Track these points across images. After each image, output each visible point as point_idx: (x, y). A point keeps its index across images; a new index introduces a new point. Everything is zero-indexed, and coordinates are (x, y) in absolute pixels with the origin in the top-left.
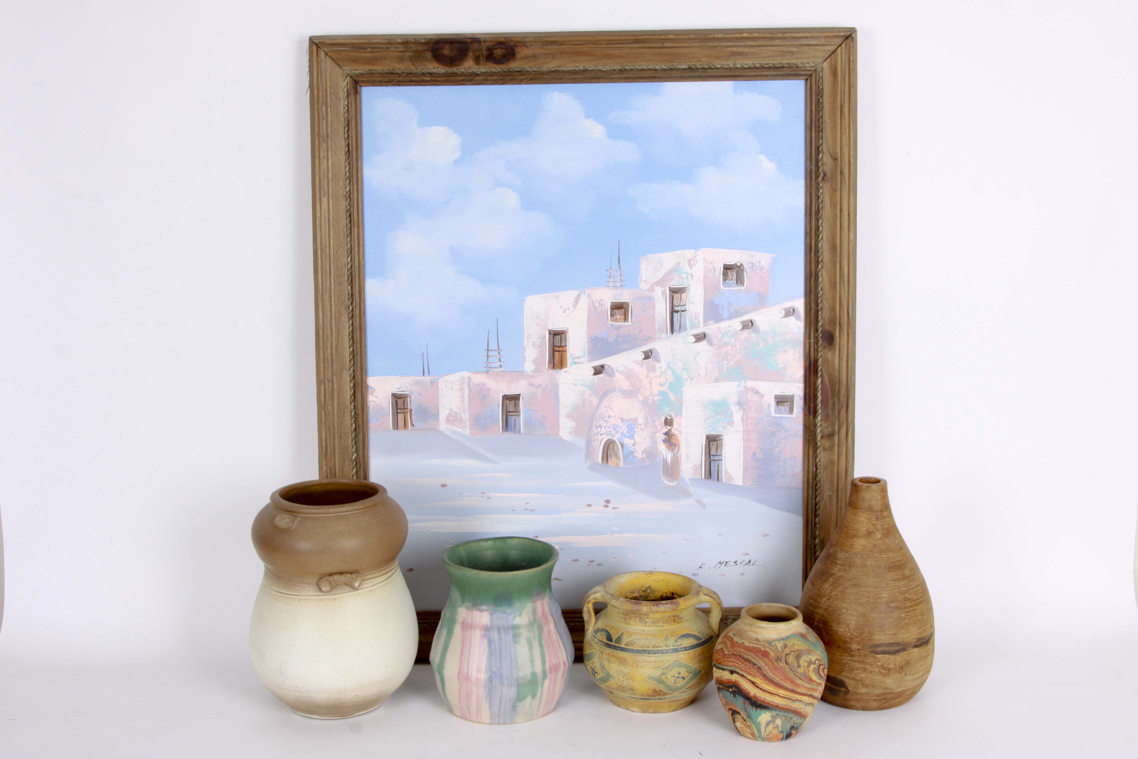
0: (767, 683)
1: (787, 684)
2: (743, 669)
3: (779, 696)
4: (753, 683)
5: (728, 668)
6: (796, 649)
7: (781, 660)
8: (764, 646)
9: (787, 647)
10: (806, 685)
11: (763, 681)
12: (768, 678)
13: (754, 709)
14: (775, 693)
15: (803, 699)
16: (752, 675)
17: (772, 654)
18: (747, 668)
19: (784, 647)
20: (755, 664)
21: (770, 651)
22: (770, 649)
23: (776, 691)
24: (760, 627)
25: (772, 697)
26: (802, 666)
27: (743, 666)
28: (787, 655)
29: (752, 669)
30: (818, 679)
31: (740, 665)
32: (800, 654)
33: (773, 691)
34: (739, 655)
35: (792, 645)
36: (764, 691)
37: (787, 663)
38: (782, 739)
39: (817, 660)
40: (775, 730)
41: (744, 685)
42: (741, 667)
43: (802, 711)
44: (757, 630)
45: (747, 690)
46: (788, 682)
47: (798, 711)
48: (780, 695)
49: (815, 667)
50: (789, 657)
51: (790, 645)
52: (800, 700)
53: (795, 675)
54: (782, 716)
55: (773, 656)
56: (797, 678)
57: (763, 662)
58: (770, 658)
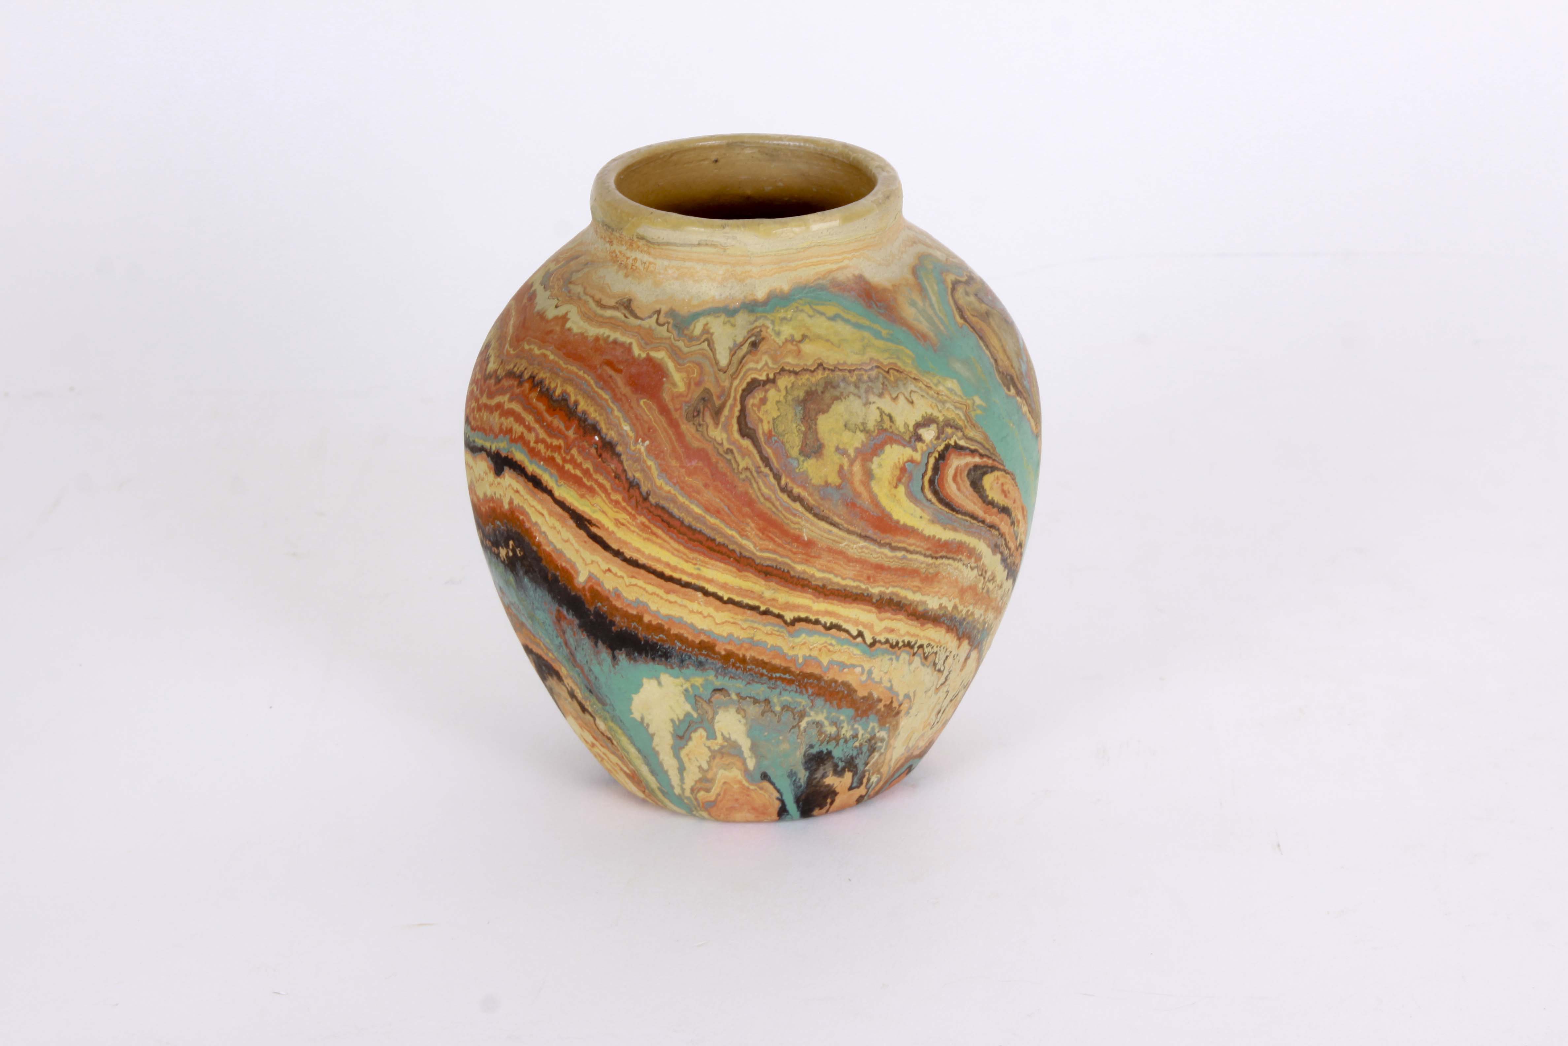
0: (644, 528)
1: (743, 534)
2: (541, 447)
3: (706, 593)
4: (581, 522)
5: (487, 445)
6: (810, 363)
7: (717, 413)
8: (648, 338)
9: (763, 347)
10: (856, 547)
11: (623, 517)
12: (646, 499)
13: (605, 654)
14: (685, 578)
15: (847, 620)
16: (576, 482)
17: (678, 379)
18: (555, 442)
19: (745, 348)
20: (588, 428)
21: (670, 365)
22: (675, 353)
23: (688, 567)
24: (642, 238)
25: (672, 597)
26: (829, 450)
27: (542, 434)
28: (753, 385)
29: (574, 451)
30: (935, 520)
31: (530, 429)
32: (829, 385)
33: (675, 569)
34: (532, 378)
35: (791, 340)
36: (633, 563)
37: (746, 431)
38: (782, 812)
39: (927, 422)
40: (727, 767)
41: (544, 528)
42: (531, 437)
43: (853, 678)
44: (633, 255)
45: (561, 554)
46: (751, 527)
47: (828, 676)
48: (711, 588)
49: (911, 461)
50: (764, 401)
51: (780, 341)
52: (827, 620)
53: (784, 490)
54: (741, 698)
55: (681, 387)
56: (797, 506)
57: (628, 419)
58: (666, 397)
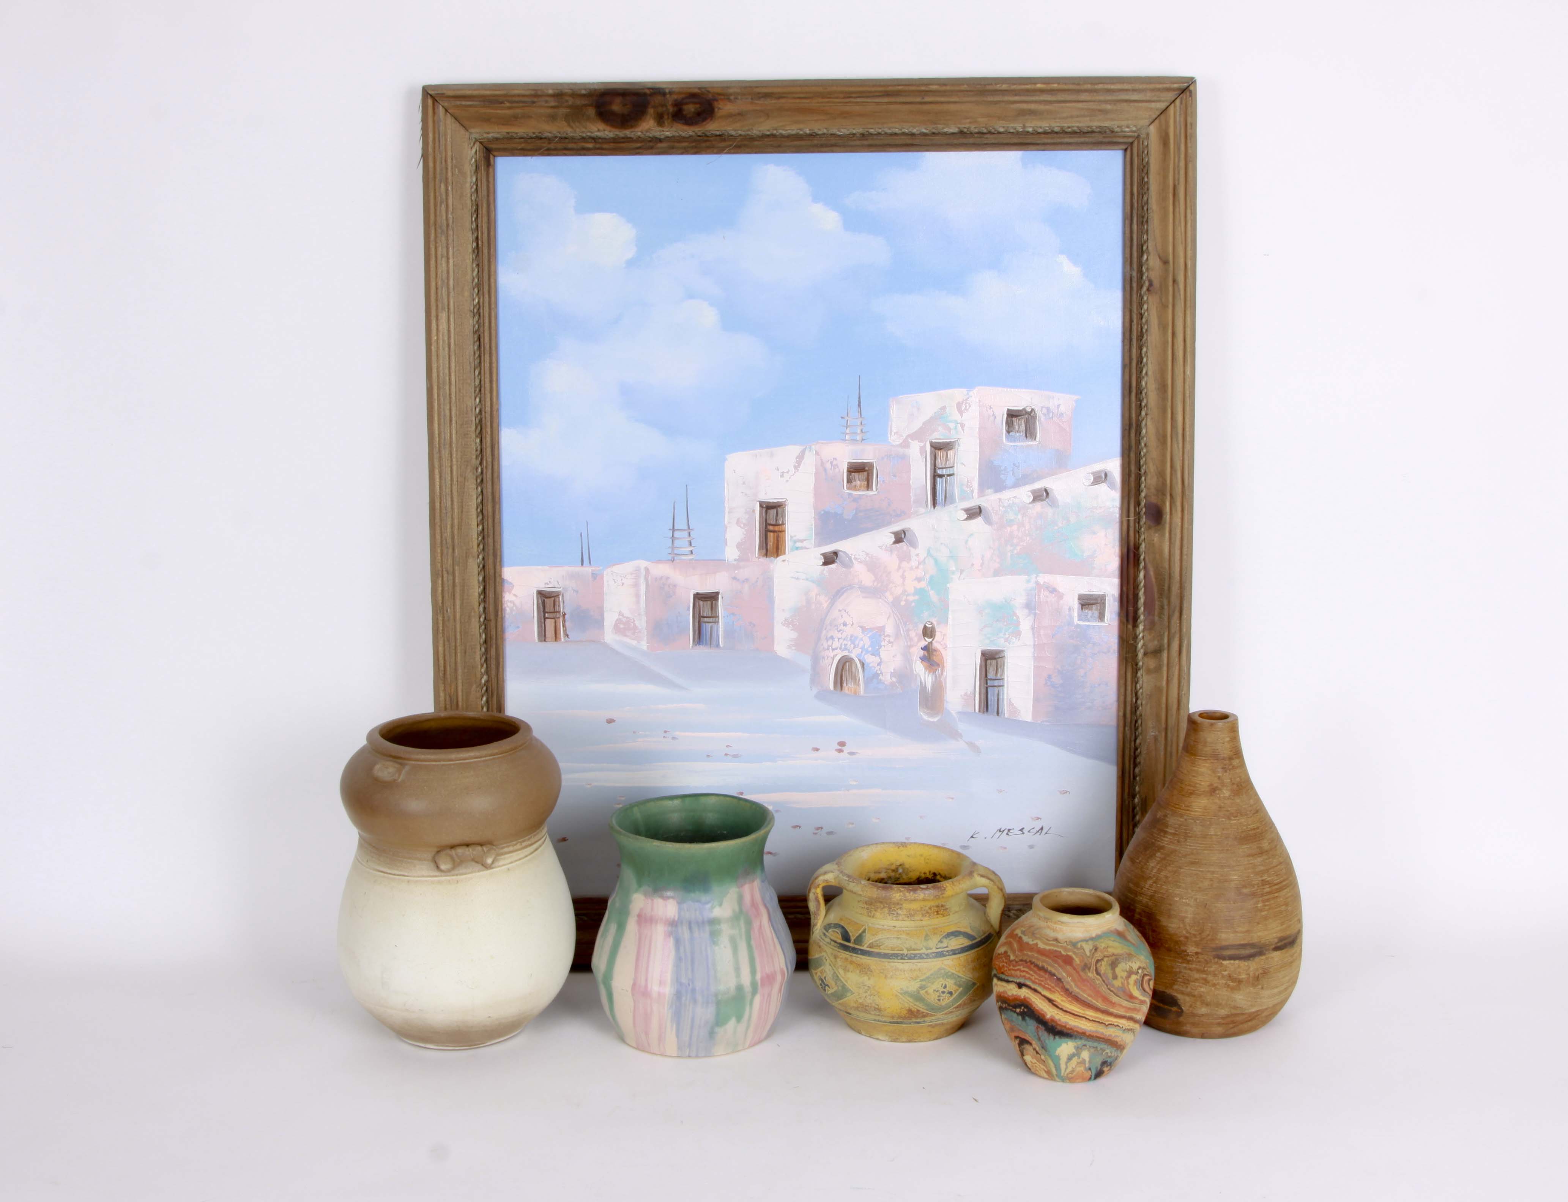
0: (1070, 1001)
1: (1097, 1002)
2: (1037, 981)
3: (1086, 1018)
4: (1050, 1001)
5: (1015, 980)
6: (1111, 954)
7: (1089, 969)
8: (1065, 949)
9: (1098, 950)
10: (1125, 1003)
11: (1064, 999)
12: (1071, 993)
13: (1051, 1037)
14: (1081, 1015)
15: (1121, 1024)
16: (1049, 990)
17: (1077, 960)
18: (1041, 979)
19: (1093, 951)
20: (1053, 975)
21: (1074, 956)
22: (1075, 953)
23: (1082, 1011)
24: (1059, 921)
25: (1076, 1020)
26: (1119, 978)
27: (1037, 977)
28: (1098, 961)
29: (1048, 982)
30: (1141, 995)
31: (1032, 976)
32: (1117, 959)
33: (1078, 1012)
34: (1030, 961)
35: (1105, 948)
36: (1066, 1011)
37: (1098, 973)
38: (1090, 1079)
39: (1139, 968)
40: (1080, 1067)
41: (1037, 1003)
42: (1033, 978)
43: (1118, 1040)
44: (1055, 926)
45: (1042, 1010)
46: (1100, 1000)
47: (1113, 1040)
48: (1087, 1017)
49: (1137, 979)
50: (1101, 965)
51: (1102, 948)
52: (1116, 1024)
53: (1109, 989)
54: (1090, 1046)
55: (1078, 962)
56: (1112, 993)
57: (1064, 972)
58: (1074, 965)
